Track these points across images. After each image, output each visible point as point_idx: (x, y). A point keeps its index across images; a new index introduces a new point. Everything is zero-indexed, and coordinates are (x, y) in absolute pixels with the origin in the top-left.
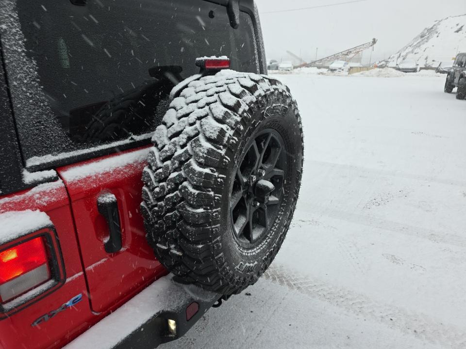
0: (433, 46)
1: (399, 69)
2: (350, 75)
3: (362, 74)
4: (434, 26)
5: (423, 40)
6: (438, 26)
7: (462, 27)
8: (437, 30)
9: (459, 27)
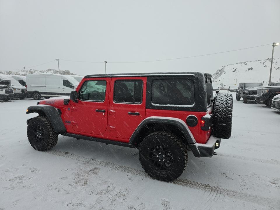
0: (223, 78)
4: (222, 68)
5: (218, 75)
6: (224, 69)
7: (236, 69)
8: (224, 71)
9: (234, 69)
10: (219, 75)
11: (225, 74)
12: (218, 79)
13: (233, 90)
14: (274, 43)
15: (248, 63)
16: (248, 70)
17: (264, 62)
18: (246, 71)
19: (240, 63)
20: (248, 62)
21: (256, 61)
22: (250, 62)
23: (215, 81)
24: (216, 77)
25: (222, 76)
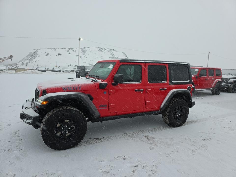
0: (39, 60)
1: (38, 70)
2: (17, 73)
3: (23, 72)
4: (35, 52)
5: (32, 57)
6: (37, 52)
7: (48, 54)
8: (38, 54)
9: (47, 53)
10: (34, 57)
11: (39, 56)
12: (34, 60)
13: (57, 71)
14: (79, 38)
15: (57, 50)
16: (58, 55)
17: (68, 50)
18: (57, 56)
19: (50, 49)
20: (56, 48)
21: (62, 49)
22: (58, 49)
23: (31, 62)
24: (31, 58)
25: (36, 58)
